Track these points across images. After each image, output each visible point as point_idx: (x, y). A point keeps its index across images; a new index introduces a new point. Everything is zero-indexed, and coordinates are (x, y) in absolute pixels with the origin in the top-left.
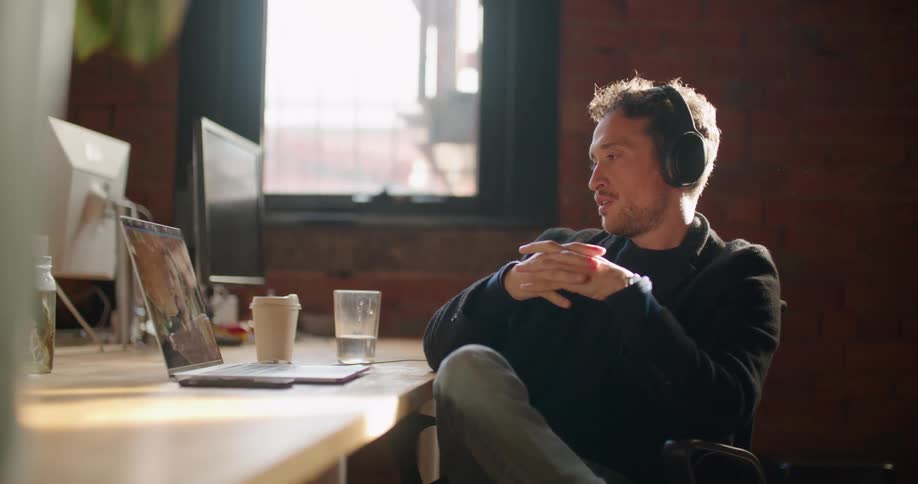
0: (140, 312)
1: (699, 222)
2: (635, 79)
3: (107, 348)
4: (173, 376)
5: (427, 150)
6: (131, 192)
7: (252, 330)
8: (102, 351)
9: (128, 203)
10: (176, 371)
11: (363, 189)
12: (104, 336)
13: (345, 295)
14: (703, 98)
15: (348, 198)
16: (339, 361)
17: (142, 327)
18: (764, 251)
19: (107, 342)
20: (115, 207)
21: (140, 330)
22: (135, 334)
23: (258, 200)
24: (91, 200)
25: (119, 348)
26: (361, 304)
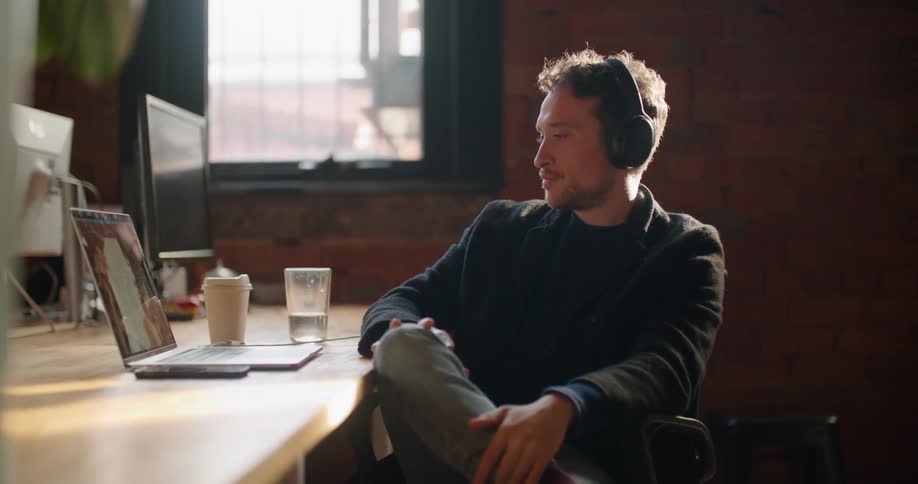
0: (90, 287)
1: (642, 195)
2: (586, 51)
3: (58, 327)
4: (129, 366)
5: (372, 114)
6: (75, 168)
7: (203, 304)
8: (53, 331)
9: (74, 181)
10: (130, 361)
11: (309, 156)
12: (53, 314)
13: (296, 273)
14: (654, 73)
15: (295, 165)
16: (293, 340)
17: (92, 303)
18: (713, 231)
19: (57, 320)
20: (61, 184)
21: (91, 308)
22: (86, 312)
23: (204, 170)
24: (37, 176)
25: (71, 325)
26: (312, 281)
